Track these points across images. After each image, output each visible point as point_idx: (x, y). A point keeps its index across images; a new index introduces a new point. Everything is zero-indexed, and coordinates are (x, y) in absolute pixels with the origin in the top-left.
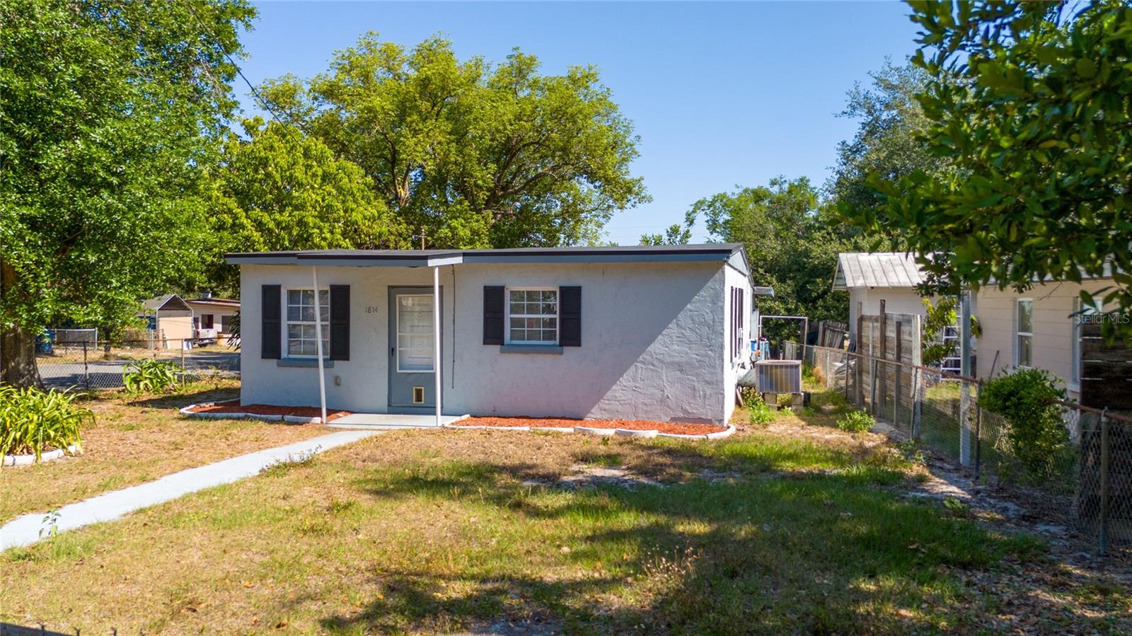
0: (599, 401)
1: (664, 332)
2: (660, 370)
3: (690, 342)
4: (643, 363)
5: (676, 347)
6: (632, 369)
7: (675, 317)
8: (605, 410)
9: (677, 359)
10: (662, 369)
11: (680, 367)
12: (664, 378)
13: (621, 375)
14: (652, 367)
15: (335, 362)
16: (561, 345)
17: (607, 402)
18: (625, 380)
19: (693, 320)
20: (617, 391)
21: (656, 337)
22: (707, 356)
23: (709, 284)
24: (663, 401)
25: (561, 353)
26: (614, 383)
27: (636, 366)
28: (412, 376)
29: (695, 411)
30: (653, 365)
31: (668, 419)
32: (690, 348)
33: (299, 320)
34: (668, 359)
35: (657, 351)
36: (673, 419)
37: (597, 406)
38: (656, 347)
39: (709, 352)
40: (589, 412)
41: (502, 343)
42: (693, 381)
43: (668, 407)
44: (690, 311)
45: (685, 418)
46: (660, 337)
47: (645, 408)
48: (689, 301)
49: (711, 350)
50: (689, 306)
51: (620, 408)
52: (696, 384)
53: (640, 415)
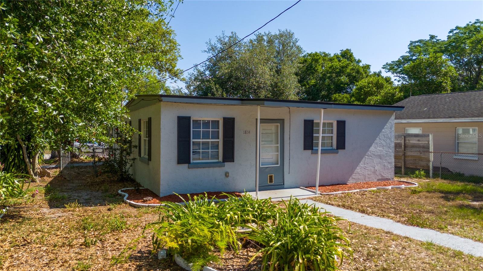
0: (352, 174)
1: (375, 142)
2: (373, 159)
3: (383, 146)
4: (368, 156)
5: (379, 148)
6: (364, 159)
7: (378, 135)
8: (354, 179)
9: (379, 153)
10: (374, 158)
11: (380, 157)
12: (375, 162)
13: (360, 162)
14: (370, 157)
15: (225, 163)
16: (337, 149)
17: (355, 175)
18: (361, 164)
19: (384, 136)
20: (358, 170)
21: (372, 144)
22: (389, 151)
23: (390, 121)
24: (375, 172)
25: (337, 153)
26: (357, 166)
27: (365, 157)
28: (268, 168)
29: (385, 176)
30: (371, 157)
31: (376, 180)
32: (383, 148)
33: (200, 139)
34: (376, 154)
35: (373, 150)
36: (378, 180)
37: (351, 177)
38: (372, 149)
39: (390, 150)
40: (348, 180)
41: (312, 149)
42: (384, 162)
43: (377, 175)
44: (384, 132)
45: (382, 179)
46: (374, 144)
47: (368, 176)
48: (383, 128)
49: (390, 149)
50: (383, 130)
51: (359, 177)
52: (385, 164)
53: (367, 179)
